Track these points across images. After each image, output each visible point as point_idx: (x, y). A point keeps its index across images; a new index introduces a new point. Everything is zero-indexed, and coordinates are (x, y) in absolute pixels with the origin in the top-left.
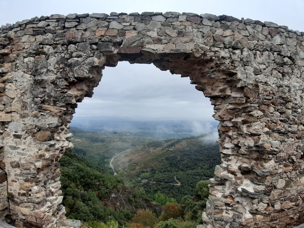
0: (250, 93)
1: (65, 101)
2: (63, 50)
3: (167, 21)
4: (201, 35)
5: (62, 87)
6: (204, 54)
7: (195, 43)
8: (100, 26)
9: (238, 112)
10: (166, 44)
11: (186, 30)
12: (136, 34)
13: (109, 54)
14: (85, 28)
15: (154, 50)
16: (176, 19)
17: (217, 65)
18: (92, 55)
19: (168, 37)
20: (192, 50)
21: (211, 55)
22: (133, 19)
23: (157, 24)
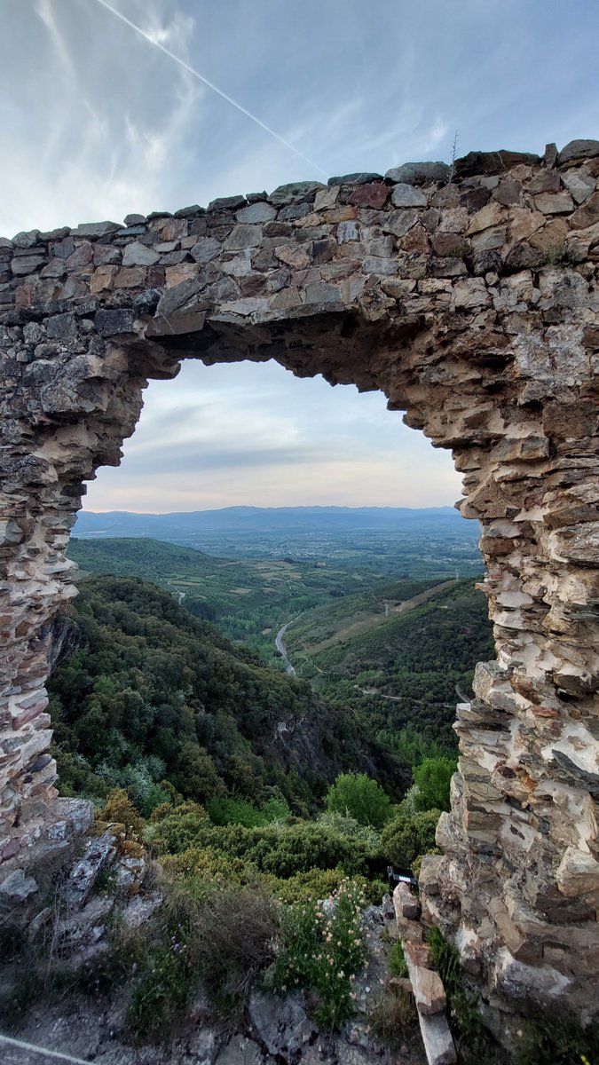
0: (567, 421)
1: (24, 476)
2: (12, 341)
3: (278, 218)
4: (386, 245)
5: (14, 441)
6: (398, 308)
7: (368, 276)
8: (100, 263)
9: (530, 489)
10: (278, 291)
11: (336, 237)
12: (192, 275)
13: (128, 342)
14: (62, 273)
15: (244, 316)
16: (305, 205)
17: (442, 339)
18: (83, 348)
19: (284, 271)
20: (356, 300)
21: (420, 308)
22: (185, 229)
23: (252, 233)
